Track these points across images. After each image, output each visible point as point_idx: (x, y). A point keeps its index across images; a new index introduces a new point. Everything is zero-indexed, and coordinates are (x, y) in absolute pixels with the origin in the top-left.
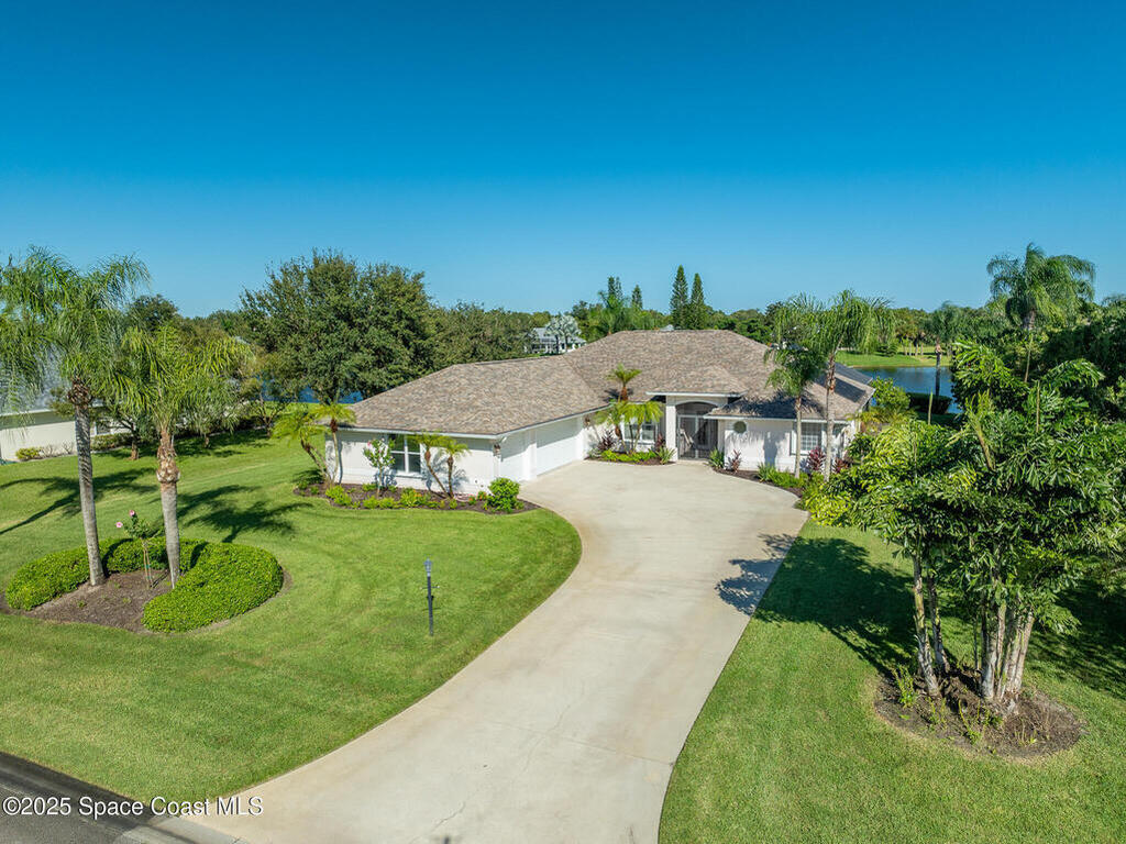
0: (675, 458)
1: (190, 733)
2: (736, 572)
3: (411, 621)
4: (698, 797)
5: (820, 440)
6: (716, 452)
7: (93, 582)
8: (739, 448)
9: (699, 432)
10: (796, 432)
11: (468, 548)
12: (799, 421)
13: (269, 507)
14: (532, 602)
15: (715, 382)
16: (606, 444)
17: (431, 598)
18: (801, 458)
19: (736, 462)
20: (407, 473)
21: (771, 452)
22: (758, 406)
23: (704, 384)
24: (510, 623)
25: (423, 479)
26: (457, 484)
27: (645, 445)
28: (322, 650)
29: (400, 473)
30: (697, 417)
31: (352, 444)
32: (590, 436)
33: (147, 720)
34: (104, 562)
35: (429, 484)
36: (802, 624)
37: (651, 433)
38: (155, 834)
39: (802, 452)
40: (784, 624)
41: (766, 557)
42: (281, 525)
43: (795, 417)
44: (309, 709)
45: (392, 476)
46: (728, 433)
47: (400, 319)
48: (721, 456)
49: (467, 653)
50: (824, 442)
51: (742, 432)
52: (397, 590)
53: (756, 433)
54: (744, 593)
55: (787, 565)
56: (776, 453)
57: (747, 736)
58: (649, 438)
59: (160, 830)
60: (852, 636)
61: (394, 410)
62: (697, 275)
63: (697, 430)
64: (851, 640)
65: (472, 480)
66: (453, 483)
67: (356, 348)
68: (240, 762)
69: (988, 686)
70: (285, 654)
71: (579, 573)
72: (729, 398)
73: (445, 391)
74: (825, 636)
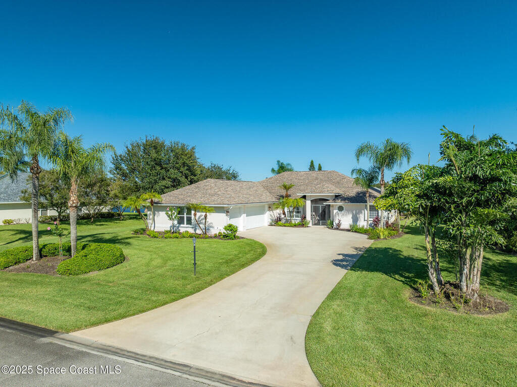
0: (310, 225)
1: (76, 306)
2: (341, 257)
3: (186, 271)
4: (325, 325)
5: (378, 213)
6: (329, 221)
7: (34, 259)
8: (340, 218)
9: (322, 213)
10: (367, 210)
11: (213, 249)
12: (369, 204)
13: (119, 238)
14: (243, 266)
15: (329, 189)
16: (279, 219)
17: (195, 264)
18: (370, 222)
19: (339, 225)
20: (185, 225)
21: (355, 219)
22: (348, 198)
23: (323, 190)
24: (233, 272)
25: (192, 228)
26: (209, 229)
27: (297, 220)
28: (141, 280)
29: (182, 225)
30: (320, 206)
31: (160, 212)
32: (271, 215)
33: (56, 301)
34: (40, 251)
35: (195, 230)
36: (373, 273)
37: (299, 215)
38: (55, 339)
39: (370, 219)
40: (364, 272)
41: (355, 253)
42: (125, 243)
43: (367, 202)
44: (135, 299)
45: (178, 227)
46: (335, 211)
47: (184, 166)
48: (332, 223)
49: (211, 281)
50: (380, 214)
51: (342, 211)
52: (179, 261)
53: (348, 211)
54: (344, 263)
55: (365, 255)
56: (358, 220)
57: (348, 307)
58: (298, 217)
59: (58, 338)
60: (397, 276)
61: (180, 197)
62: (319, 164)
63: (321, 211)
64: (397, 278)
65: (216, 228)
66: (206, 229)
67: (164, 179)
68: (100, 315)
69: (464, 284)
70: (125, 282)
71: (265, 257)
72: (335, 196)
73: (204, 189)
74: (384, 276)
